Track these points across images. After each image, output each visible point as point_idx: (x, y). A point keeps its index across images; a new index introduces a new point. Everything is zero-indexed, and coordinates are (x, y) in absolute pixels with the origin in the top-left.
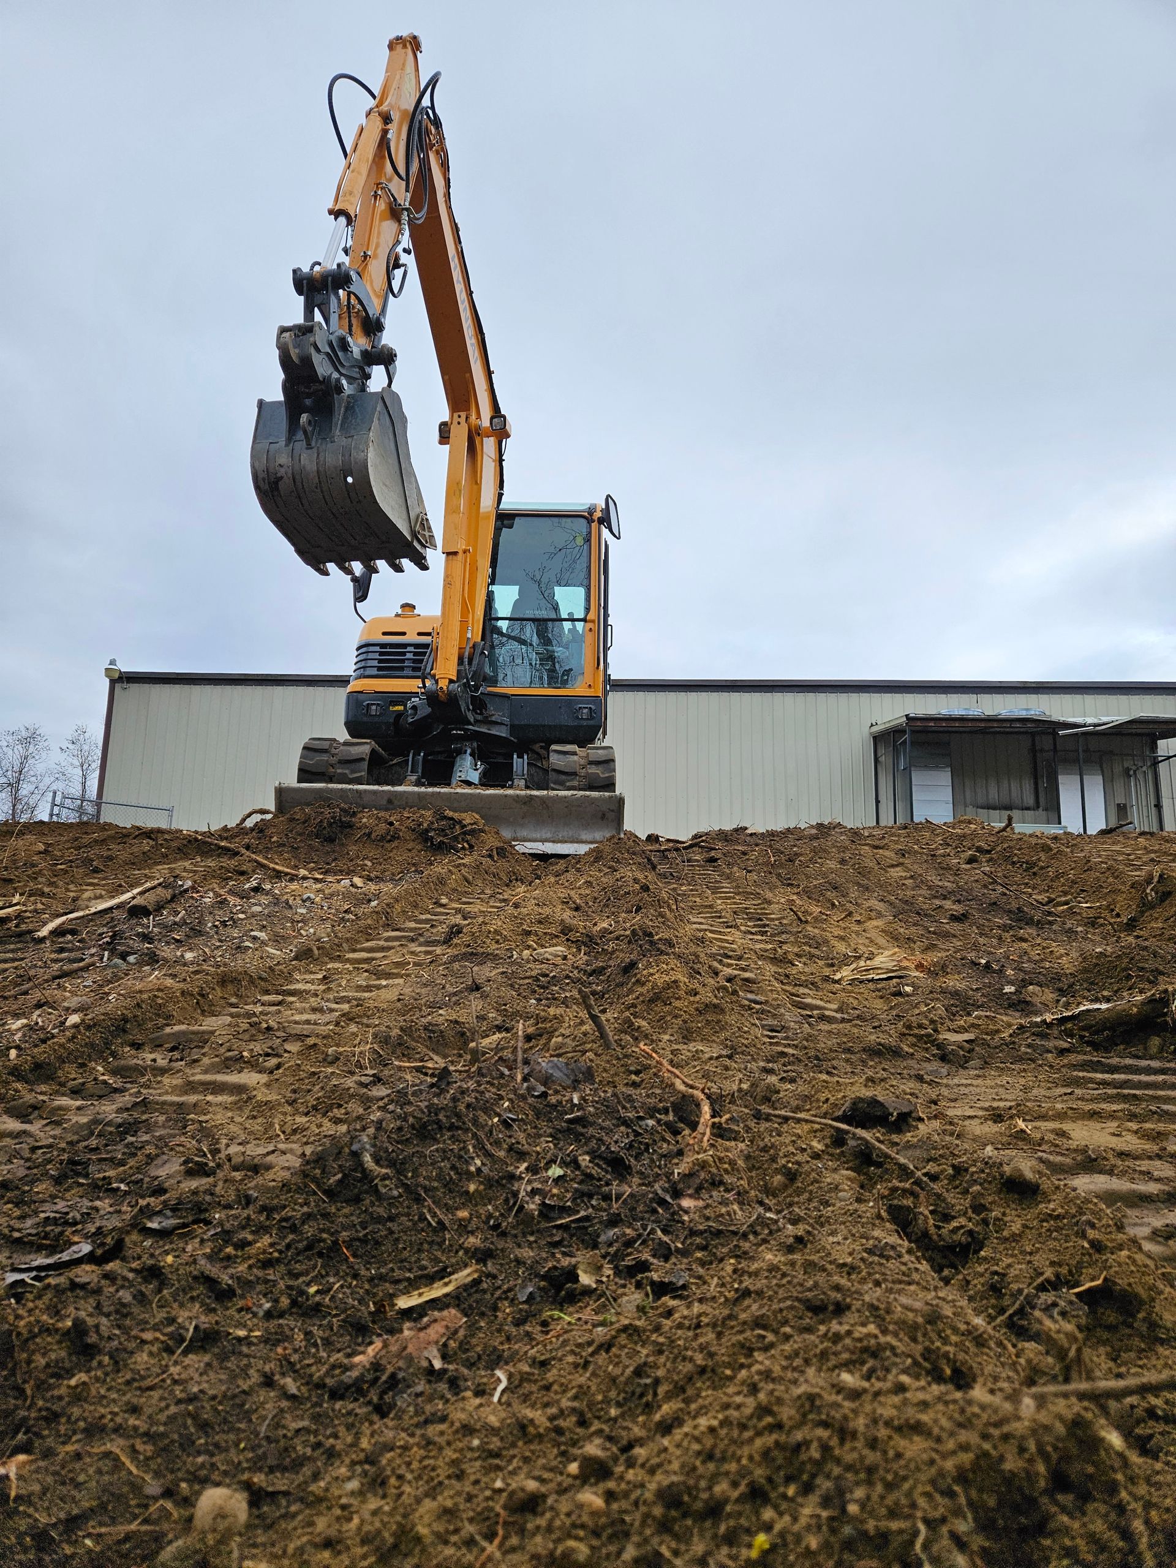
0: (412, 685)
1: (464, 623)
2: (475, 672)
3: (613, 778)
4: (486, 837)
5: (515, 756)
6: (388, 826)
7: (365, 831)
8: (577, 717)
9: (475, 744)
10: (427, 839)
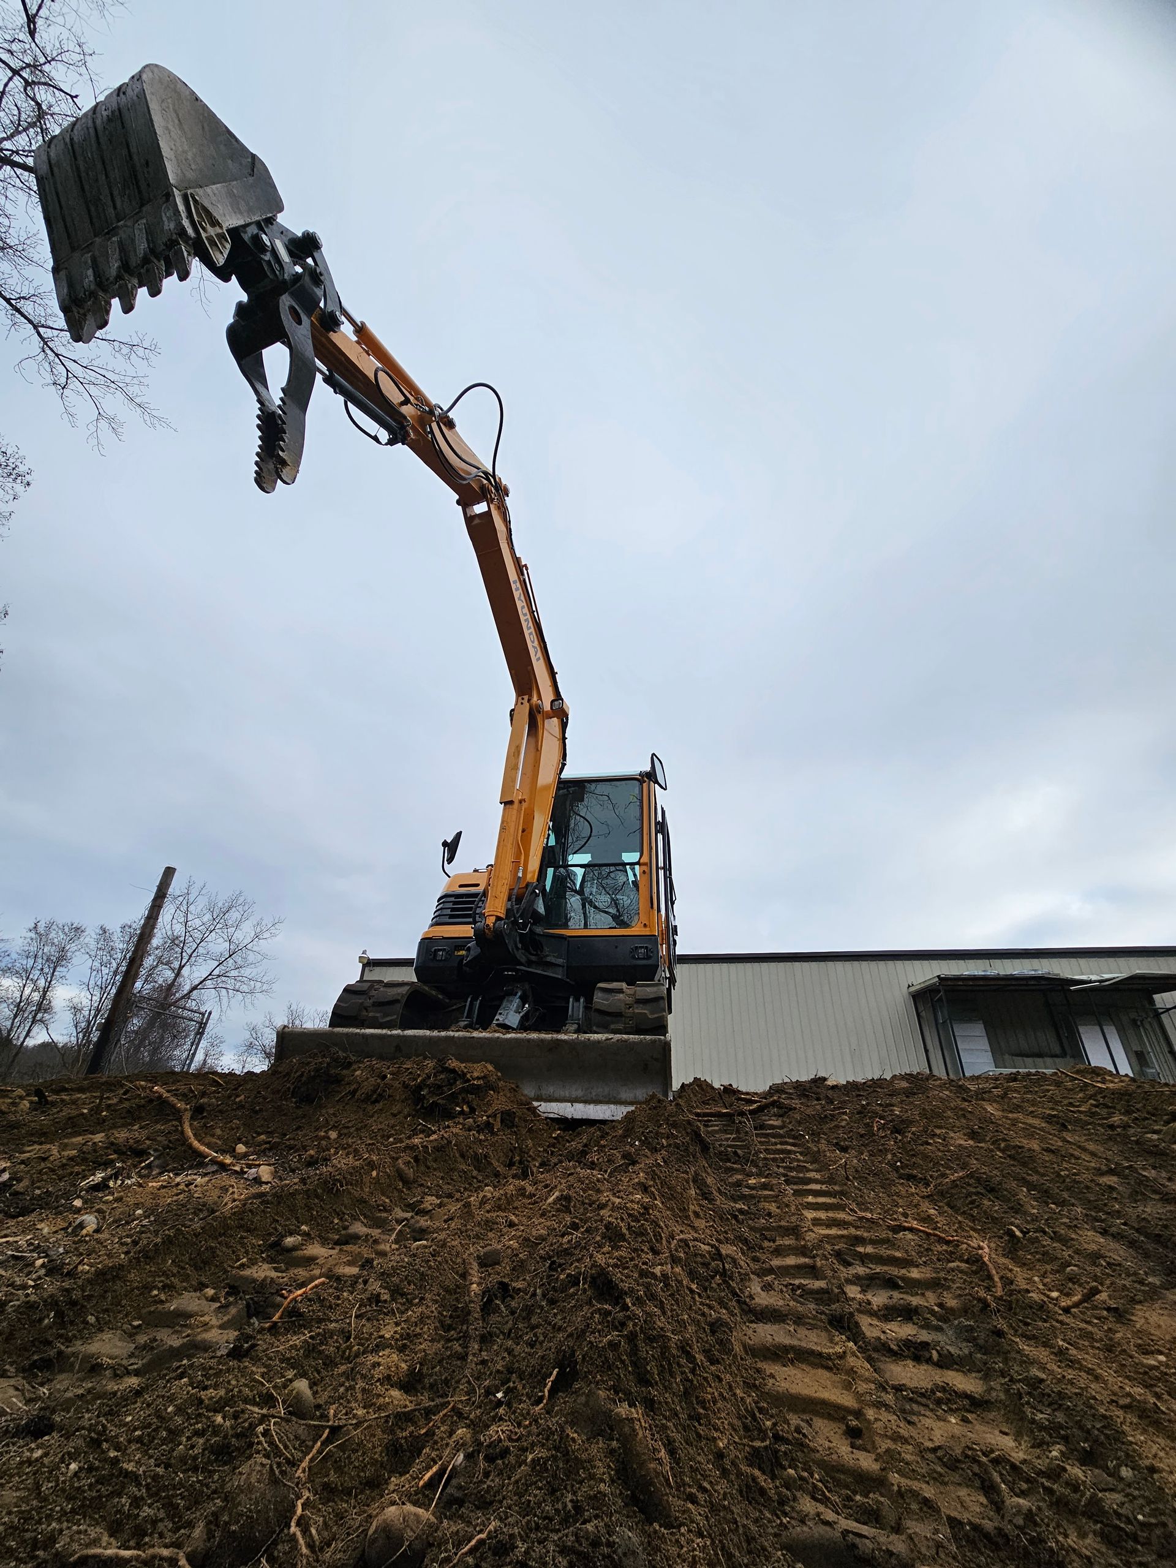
0: (467, 930)
1: (516, 864)
2: (525, 910)
3: (666, 1019)
4: (495, 1096)
5: (571, 1000)
6: (379, 1081)
7: (354, 1086)
8: (633, 957)
9: (527, 986)
10: (420, 1099)
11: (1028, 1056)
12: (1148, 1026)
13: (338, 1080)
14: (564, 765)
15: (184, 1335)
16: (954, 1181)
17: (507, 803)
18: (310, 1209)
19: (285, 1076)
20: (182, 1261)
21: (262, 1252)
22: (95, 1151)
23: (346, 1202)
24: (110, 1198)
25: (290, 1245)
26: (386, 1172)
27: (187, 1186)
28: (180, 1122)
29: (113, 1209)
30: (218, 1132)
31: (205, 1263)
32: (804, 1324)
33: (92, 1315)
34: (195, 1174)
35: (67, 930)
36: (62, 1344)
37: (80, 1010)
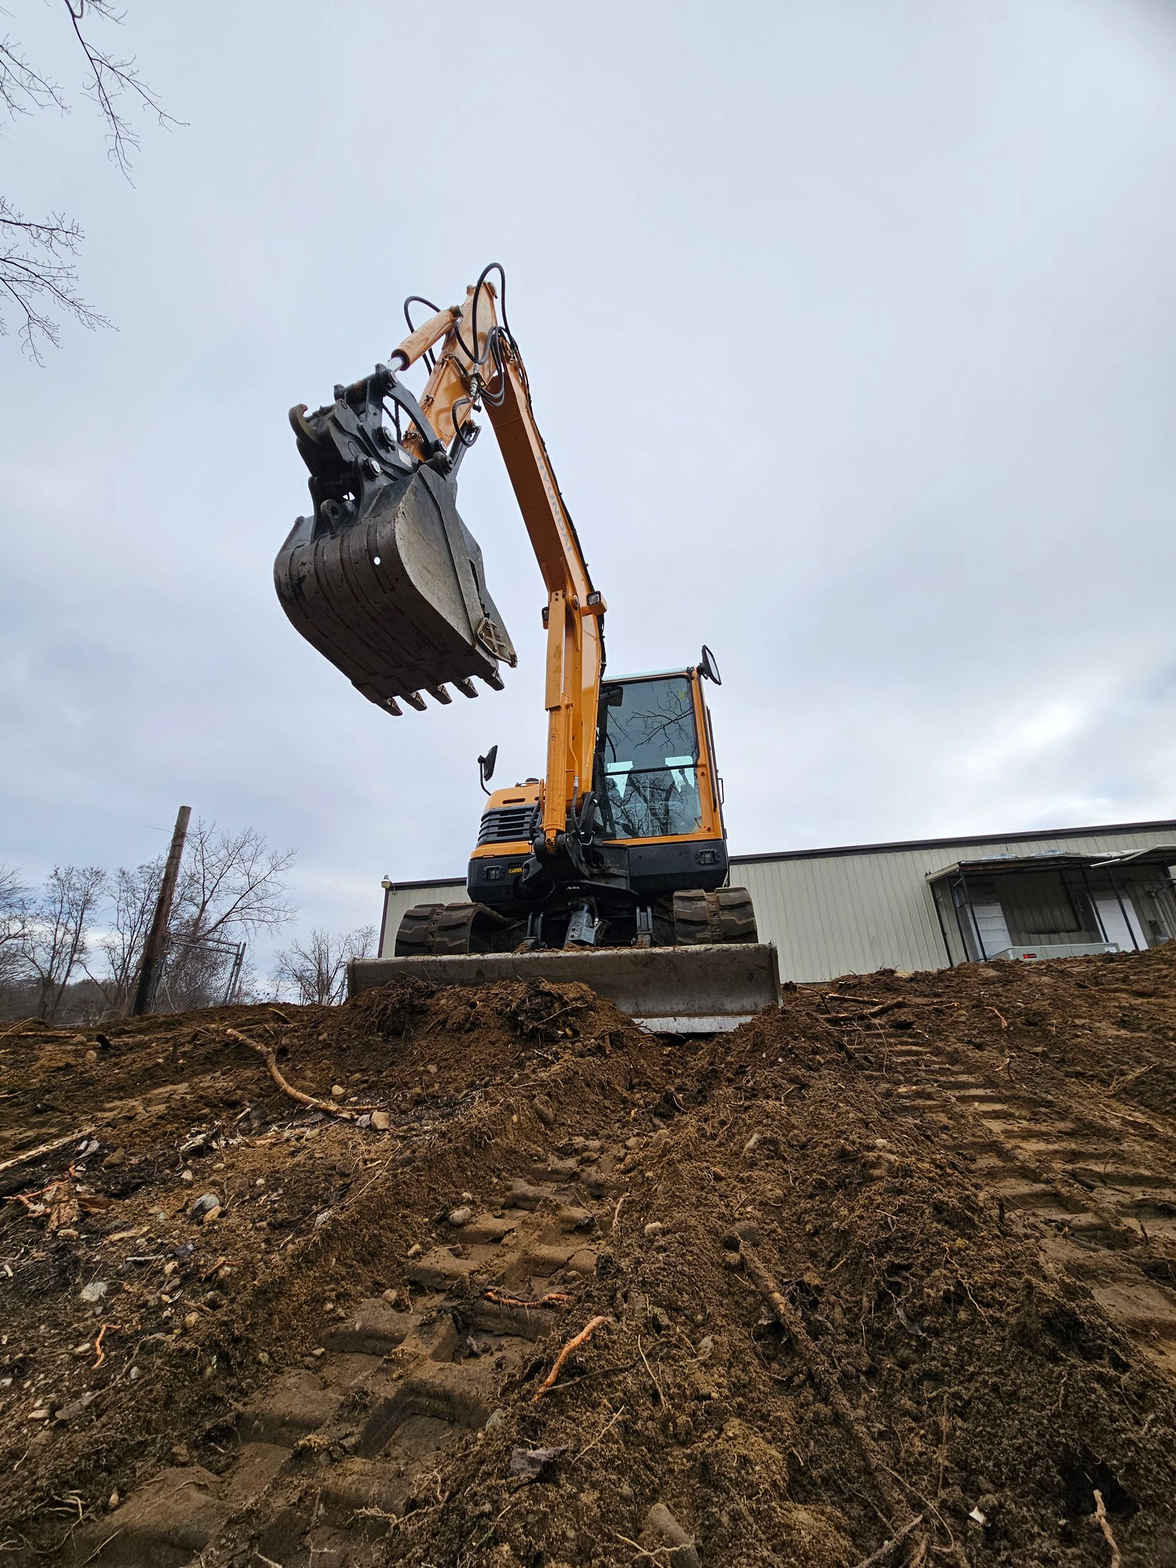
0: (524, 847)
1: (570, 773)
2: (584, 822)
3: (752, 925)
4: (597, 1017)
5: (638, 910)
6: (469, 1009)
7: (441, 1017)
8: (699, 863)
9: (593, 900)
10: (517, 1026)
11: (1043, 933)
12: (1162, 897)
13: (423, 1011)
14: (604, 666)
15: (394, 1376)
16: (1138, 1078)
17: (553, 709)
18: (464, 1170)
19: (366, 1010)
20: (348, 1258)
21: (430, 1231)
22: (185, 1106)
23: (496, 1155)
24: (221, 1165)
25: (460, 1220)
26: (526, 1115)
27: (298, 1140)
28: (266, 1066)
29: (228, 1179)
30: (309, 1074)
31: (373, 1254)
32: (1121, 1280)
33: (263, 1351)
34: (303, 1126)
35: (88, 874)
36: (236, 1400)
37: (114, 949)
